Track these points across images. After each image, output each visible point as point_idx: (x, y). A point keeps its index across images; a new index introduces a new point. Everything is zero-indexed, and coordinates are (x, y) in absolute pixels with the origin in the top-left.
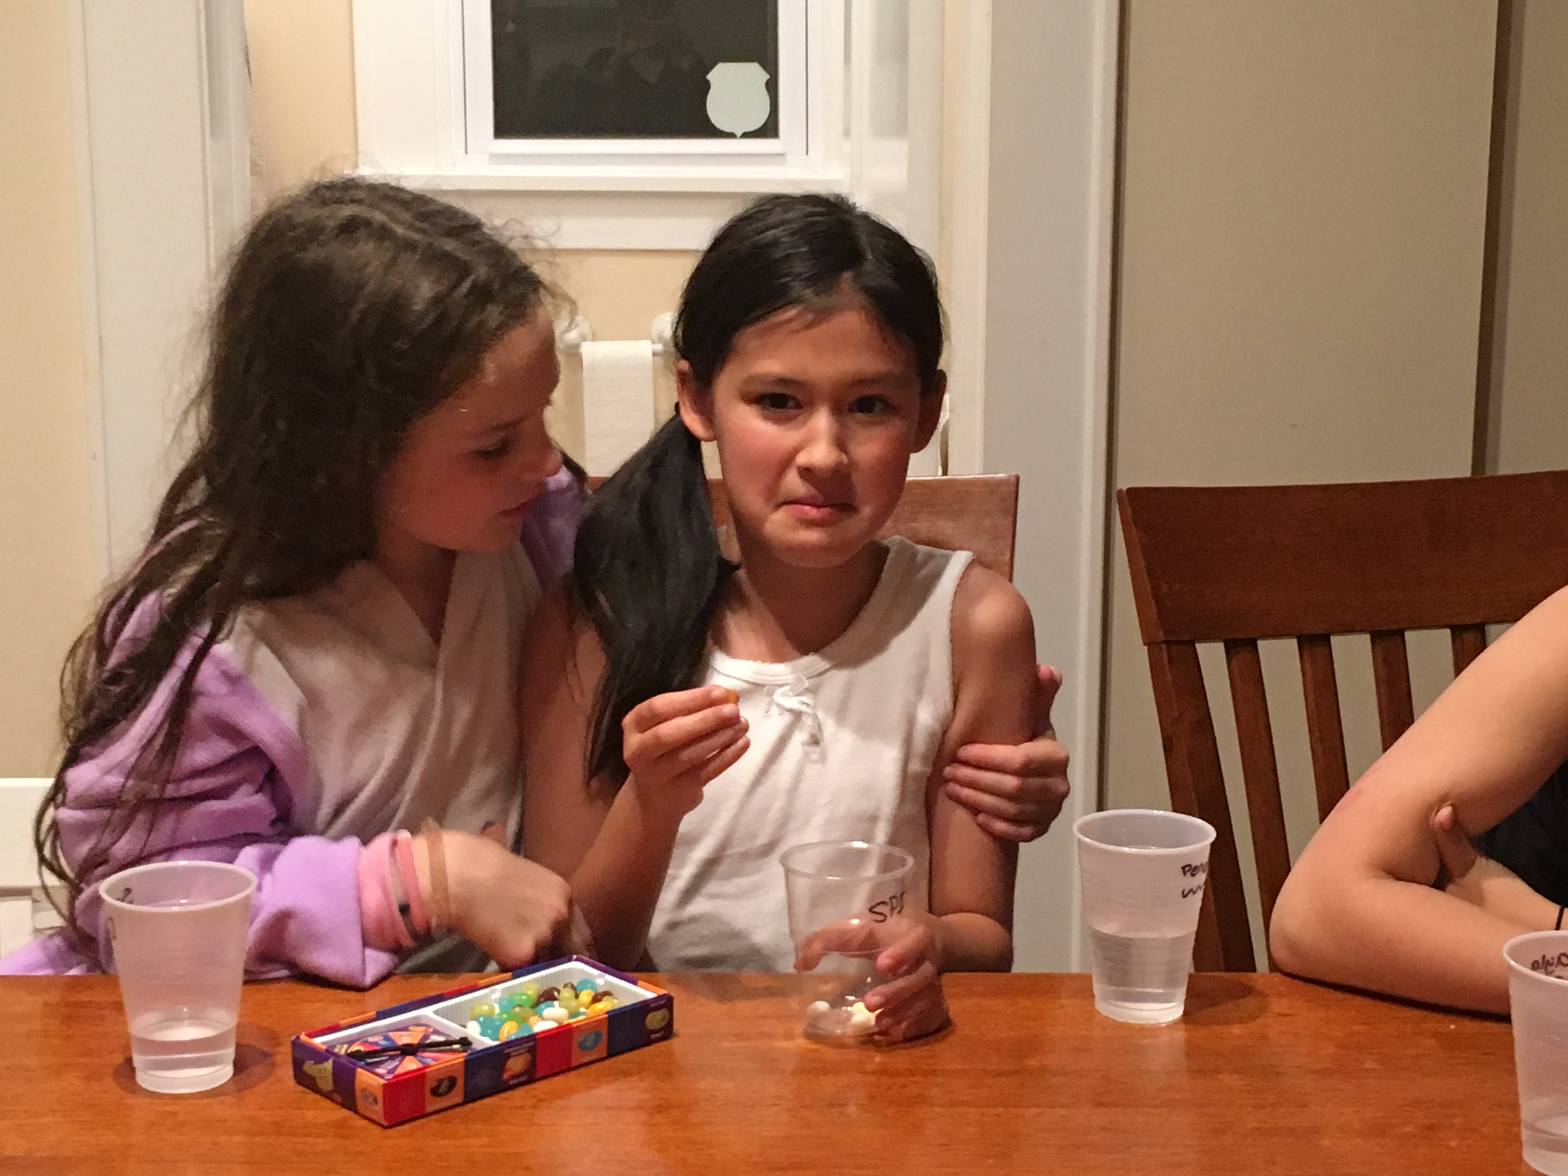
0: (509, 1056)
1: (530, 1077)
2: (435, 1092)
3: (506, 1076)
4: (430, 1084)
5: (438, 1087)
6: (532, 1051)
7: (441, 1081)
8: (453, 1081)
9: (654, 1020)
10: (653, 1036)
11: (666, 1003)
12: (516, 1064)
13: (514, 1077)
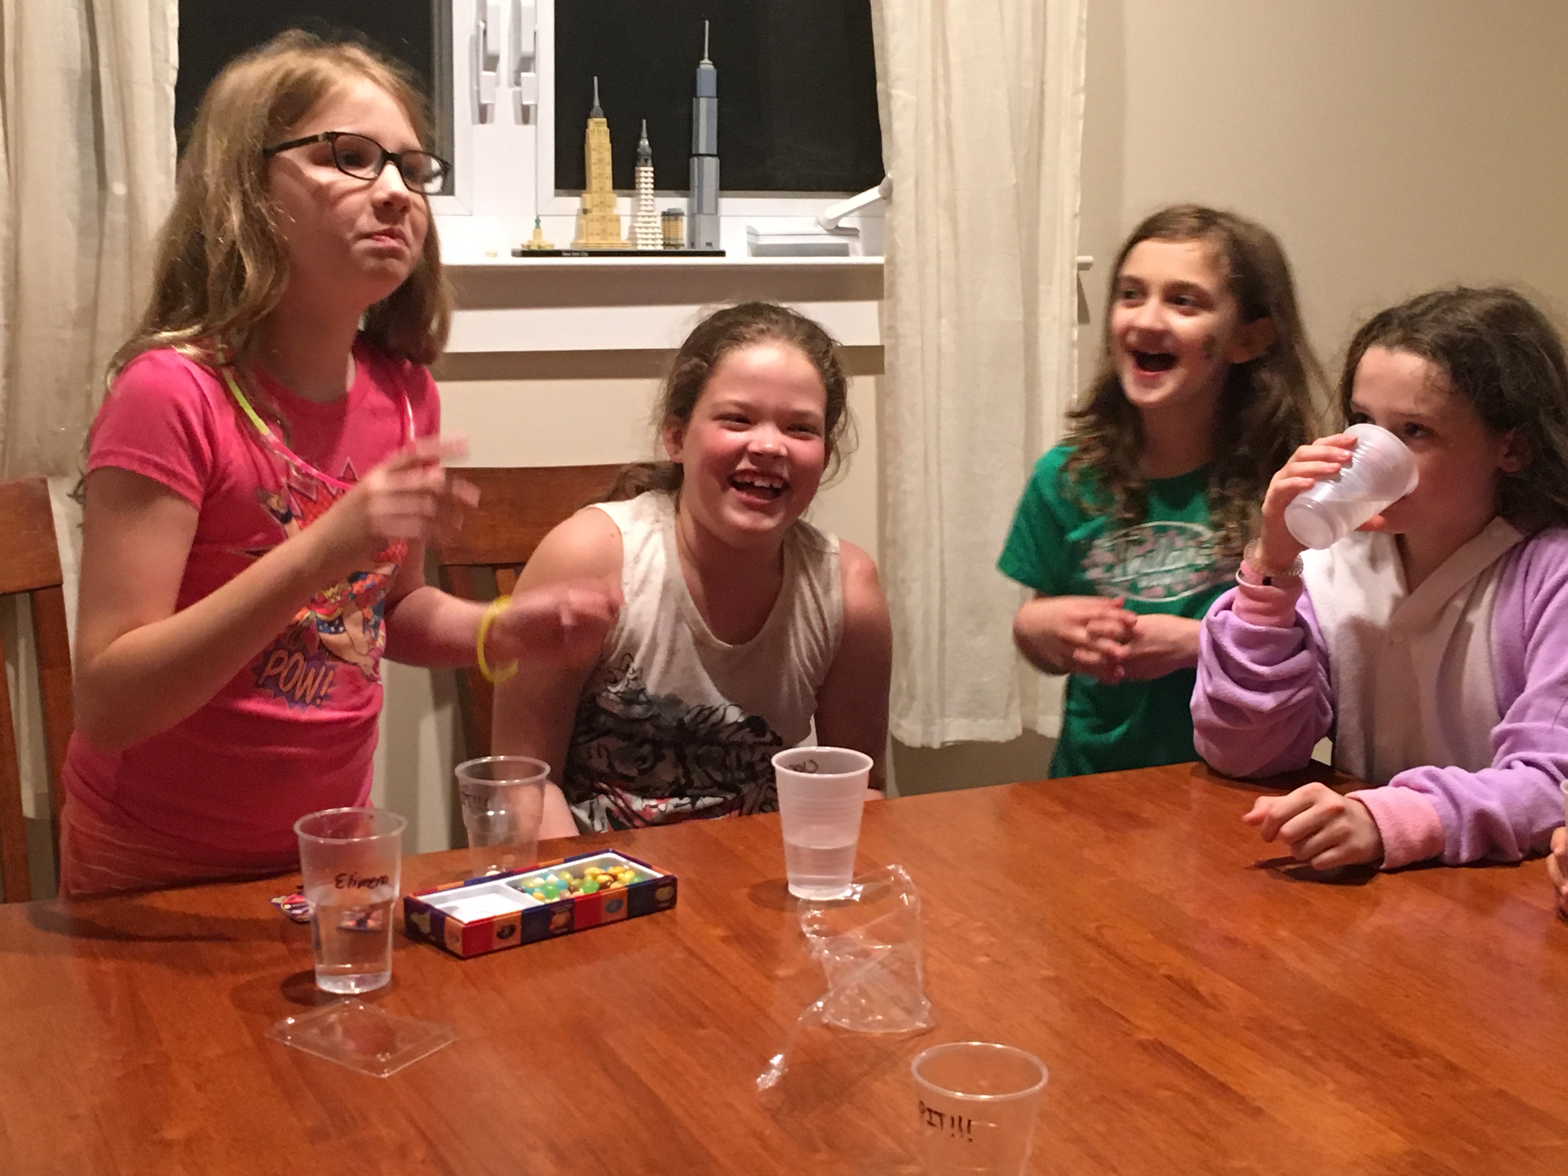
0: (554, 913)
1: (570, 929)
2: (500, 935)
3: (552, 927)
4: (496, 929)
5: (503, 931)
6: (571, 911)
7: (503, 928)
8: (512, 929)
9: (662, 894)
10: (662, 905)
11: (670, 882)
12: (560, 919)
13: (557, 928)
